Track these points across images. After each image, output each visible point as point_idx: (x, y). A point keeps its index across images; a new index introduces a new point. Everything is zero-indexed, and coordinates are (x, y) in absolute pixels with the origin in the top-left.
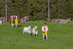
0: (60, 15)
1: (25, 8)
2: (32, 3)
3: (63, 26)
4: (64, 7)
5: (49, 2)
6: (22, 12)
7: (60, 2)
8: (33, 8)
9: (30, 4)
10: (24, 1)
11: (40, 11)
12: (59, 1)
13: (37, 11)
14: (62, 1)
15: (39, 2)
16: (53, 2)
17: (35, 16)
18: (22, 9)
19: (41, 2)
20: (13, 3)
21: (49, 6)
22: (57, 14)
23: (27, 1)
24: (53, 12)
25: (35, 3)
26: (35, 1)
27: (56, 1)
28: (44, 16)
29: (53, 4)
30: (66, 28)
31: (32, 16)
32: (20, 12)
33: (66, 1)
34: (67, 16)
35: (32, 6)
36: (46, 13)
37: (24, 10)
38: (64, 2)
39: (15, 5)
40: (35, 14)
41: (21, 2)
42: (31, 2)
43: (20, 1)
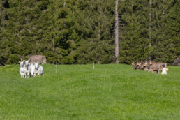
0: (151, 48)
1: (41, 25)
2: (64, 9)
3: (166, 83)
4: (165, 21)
5: (117, 6)
6: (32, 35)
7: (153, 6)
8: (69, 25)
9: (59, 11)
10: (40, 3)
11: (90, 33)
12: (151, 3)
13: (80, 33)
14: (160, 6)
15: (87, 5)
16: (131, 8)
17: (74, 49)
18: (34, 28)
19: (93, 7)
20: (5, 9)
21: (117, 18)
22: (142, 43)
23: (49, 3)
24: (132, 38)
25: (74, 10)
26: (74, 4)
27: (140, 3)
28: (103, 52)
29: (130, 13)
30: (174, 88)
31: (65, 49)
32: (27, 38)
33: (173, 4)
34: (173, 52)
35: (65, 20)
36: (108, 39)
37: (40, 31)
38: (166, 7)
39: (12, 15)
40: (73, 44)
41: (32, 6)
42: (61, 6)
43: (26, 4)
